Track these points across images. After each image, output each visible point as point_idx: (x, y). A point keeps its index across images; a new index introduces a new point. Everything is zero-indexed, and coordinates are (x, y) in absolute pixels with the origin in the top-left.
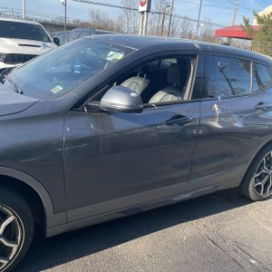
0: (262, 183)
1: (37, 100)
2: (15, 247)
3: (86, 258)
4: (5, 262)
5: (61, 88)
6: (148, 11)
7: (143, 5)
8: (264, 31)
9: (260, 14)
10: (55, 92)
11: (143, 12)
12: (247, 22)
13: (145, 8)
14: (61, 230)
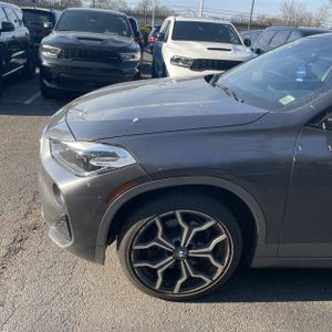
1: (266, 111)
2: (220, 268)
3: (291, 304)
4: (209, 281)
5: (293, 99)
10: (285, 103)
14: (268, 263)
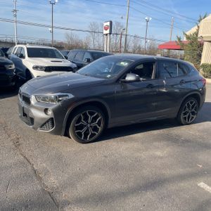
0: (187, 116)
6: (110, 34)
7: (106, 30)
8: (191, 44)
9: (188, 33)
11: (106, 35)
12: (179, 39)
13: (108, 32)
